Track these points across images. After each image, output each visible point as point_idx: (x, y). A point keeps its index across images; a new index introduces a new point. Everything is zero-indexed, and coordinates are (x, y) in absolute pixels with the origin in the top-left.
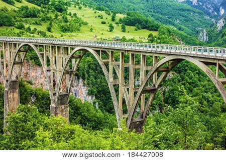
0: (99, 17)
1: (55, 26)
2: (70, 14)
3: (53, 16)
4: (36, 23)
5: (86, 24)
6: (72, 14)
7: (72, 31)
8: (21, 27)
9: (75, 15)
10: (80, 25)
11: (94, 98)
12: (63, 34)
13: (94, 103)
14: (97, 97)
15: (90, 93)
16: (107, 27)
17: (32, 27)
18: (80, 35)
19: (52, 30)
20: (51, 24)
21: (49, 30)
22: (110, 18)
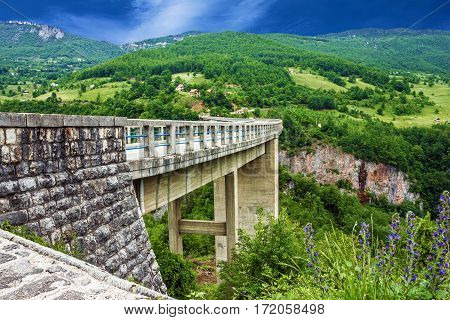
1: (389, 107)
2: (414, 93)
3: (387, 96)
4: (366, 106)
5: (431, 104)
6: (417, 93)
7: (409, 114)
8: (345, 110)
9: (421, 93)
10: (422, 106)
11: (418, 196)
12: (396, 117)
13: (418, 202)
14: (422, 196)
15: (412, 190)
17: (360, 109)
18: (420, 118)
19: (384, 112)
20: (383, 106)
21: (380, 112)
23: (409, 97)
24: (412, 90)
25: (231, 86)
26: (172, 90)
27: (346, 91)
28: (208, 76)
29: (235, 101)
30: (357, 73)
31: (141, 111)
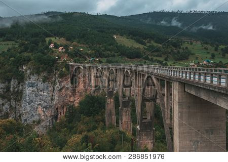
0: (205, 48)
2: (183, 49)
3: (170, 50)
4: (158, 56)
5: (193, 54)
6: (185, 48)
9: (187, 48)
10: (189, 55)
12: (175, 62)
16: (209, 56)
17: (155, 58)
19: (168, 59)
20: (168, 56)
21: (166, 59)
22: (213, 49)
23: (181, 51)
24: (182, 47)
25: (82, 45)
26: (47, 47)
27: (146, 47)
28: (68, 39)
29: (87, 54)
30: (151, 38)
31: (29, 60)
